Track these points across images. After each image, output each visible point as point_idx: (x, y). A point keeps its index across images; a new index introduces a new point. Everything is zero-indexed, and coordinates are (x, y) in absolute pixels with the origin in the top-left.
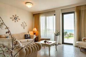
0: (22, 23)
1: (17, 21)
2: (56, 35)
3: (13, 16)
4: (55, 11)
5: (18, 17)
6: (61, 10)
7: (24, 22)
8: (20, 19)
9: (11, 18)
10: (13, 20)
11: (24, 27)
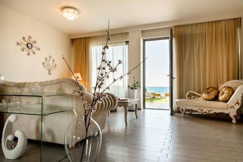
0: (46, 59)
1: (34, 53)
2: (132, 88)
3: (24, 38)
4: (127, 34)
5: (35, 42)
6: (142, 31)
7: (50, 57)
8: (39, 49)
9: (18, 44)
10: (23, 50)
11: (50, 71)
